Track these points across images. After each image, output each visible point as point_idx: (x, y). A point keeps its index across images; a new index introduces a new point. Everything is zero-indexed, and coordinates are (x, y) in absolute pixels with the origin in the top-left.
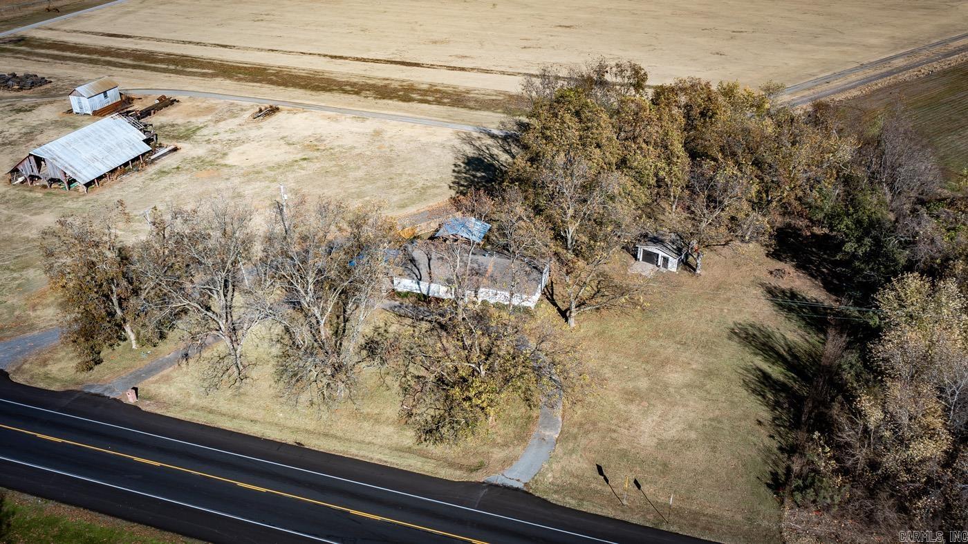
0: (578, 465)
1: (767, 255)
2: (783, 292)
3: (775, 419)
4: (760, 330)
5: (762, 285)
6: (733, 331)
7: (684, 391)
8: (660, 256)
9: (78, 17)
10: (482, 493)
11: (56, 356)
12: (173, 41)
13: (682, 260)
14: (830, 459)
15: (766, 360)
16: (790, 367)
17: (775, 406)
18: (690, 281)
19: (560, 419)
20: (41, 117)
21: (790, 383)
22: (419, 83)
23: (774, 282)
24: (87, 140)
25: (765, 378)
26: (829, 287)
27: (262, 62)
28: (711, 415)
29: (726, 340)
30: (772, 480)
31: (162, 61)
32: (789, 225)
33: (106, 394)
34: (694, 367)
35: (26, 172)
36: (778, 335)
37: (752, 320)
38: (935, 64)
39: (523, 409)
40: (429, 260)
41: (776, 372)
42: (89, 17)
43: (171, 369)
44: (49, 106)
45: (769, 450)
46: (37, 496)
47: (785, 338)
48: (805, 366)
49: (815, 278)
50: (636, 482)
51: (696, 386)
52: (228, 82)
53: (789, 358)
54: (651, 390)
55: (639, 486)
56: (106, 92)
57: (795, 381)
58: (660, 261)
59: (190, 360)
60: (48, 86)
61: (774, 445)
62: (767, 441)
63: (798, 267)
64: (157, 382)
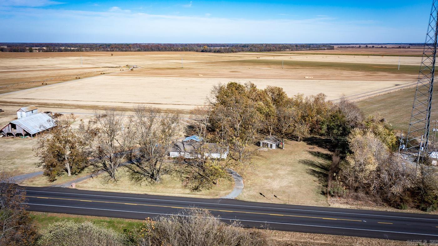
0: (253, 193)
1: (307, 144)
2: (315, 152)
3: (319, 180)
4: (309, 161)
5: (307, 151)
6: (299, 161)
7: (286, 175)
8: (269, 144)
9: (9, 94)
10: (220, 201)
11: (36, 180)
12: (54, 100)
13: (277, 145)
14: (340, 181)
15: (313, 167)
16: (322, 168)
17: (319, 177)
18: (281, 151)
19: (243, 184)
20: (3, 120)
21: (323, 172)
22: (162, 108)
23: (311, 150)
24: (32, 120)
25: (314, 171)
26: (330, 151)
27: (95, 104)
28: (297, 180)
29: (298, 164)
30: (322, 192)
31: (52, 105)
32: (313, 137)
33: (62, 187)
34: (288, 170)
35: (6, 132)
36: (316, 162)
37: (306, 159)
38: (354, 100)
39: (229, 182)
40: (184, 145)
41: (317, 170)
42: (14, 94)
43: (87, 180)
44: (6, 118)
45: (319, 186)
46: (43, 212)
47: (318, 162)
48: (327, 168)
49: (325, 149)
50: (274, 196)
51: (290, 174)
52: (82, 110)
53: (321, 167)
54: (274, 176)
55: (276, 197)
56: (32, 111)
57: (324, 171)
58: (269, 145)
59: (94, 178)
60: (3, 112)
61: (321, 185)
62: (318, 185)
63: (319, 146)
64: (81, 183)
